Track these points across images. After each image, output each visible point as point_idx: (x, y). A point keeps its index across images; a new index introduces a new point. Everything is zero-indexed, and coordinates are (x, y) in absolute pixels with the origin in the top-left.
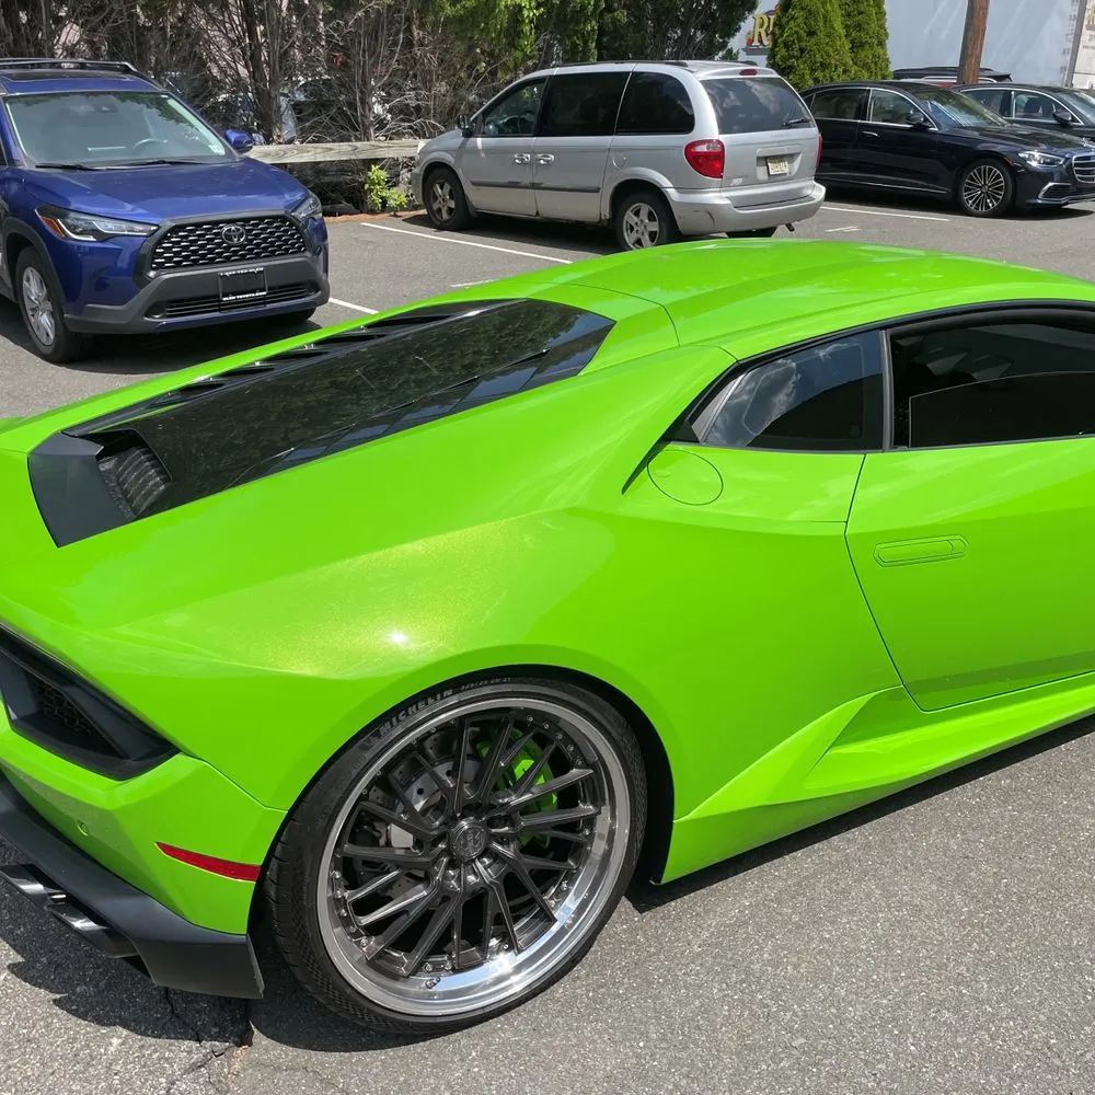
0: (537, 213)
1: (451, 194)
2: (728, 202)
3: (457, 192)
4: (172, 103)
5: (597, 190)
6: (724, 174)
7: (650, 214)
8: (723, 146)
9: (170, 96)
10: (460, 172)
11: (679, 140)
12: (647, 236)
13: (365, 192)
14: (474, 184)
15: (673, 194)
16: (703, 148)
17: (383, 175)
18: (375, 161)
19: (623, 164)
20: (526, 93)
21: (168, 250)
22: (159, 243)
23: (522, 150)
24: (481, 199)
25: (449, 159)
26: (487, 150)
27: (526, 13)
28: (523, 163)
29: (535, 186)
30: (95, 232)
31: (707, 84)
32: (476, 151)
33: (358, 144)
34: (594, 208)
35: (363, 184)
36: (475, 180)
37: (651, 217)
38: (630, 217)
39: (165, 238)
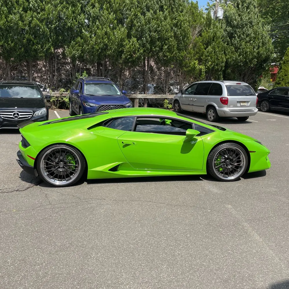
0: (193, 111)
1: (178, 106)
2: (228, 110)
3: (179, 106)
4: (114, 85)
5: (203, 106)
6: (228, 104)
7: (213, 112)
8: (228, 99)
9: (114, 84)
10: (180, 102)
11: (219, 97)
12: (212, 117)
13: (164, 105)
14: (182, 104)
15: (217, 108)
16: (224, 99)
17: (168, 101)
18: (166, 99)
19: (208, 101)
20: (194, 86)
21: (101, 109)
22: (99, 108)
23: (191, 98)
24: (184, 107)
25: (178, 99)
26: (185, 97)
27: (202, 70)
28: (191, 100)
29: (192, 105)
30: (90, 106)
31: (226, 86)
32: (183, 97)
33: (163, 95)
34: (203, 110)
35: (163, 104)
36: (182, 103)
37: (213, 113)
38: (209, 112)
39: (100, 107)
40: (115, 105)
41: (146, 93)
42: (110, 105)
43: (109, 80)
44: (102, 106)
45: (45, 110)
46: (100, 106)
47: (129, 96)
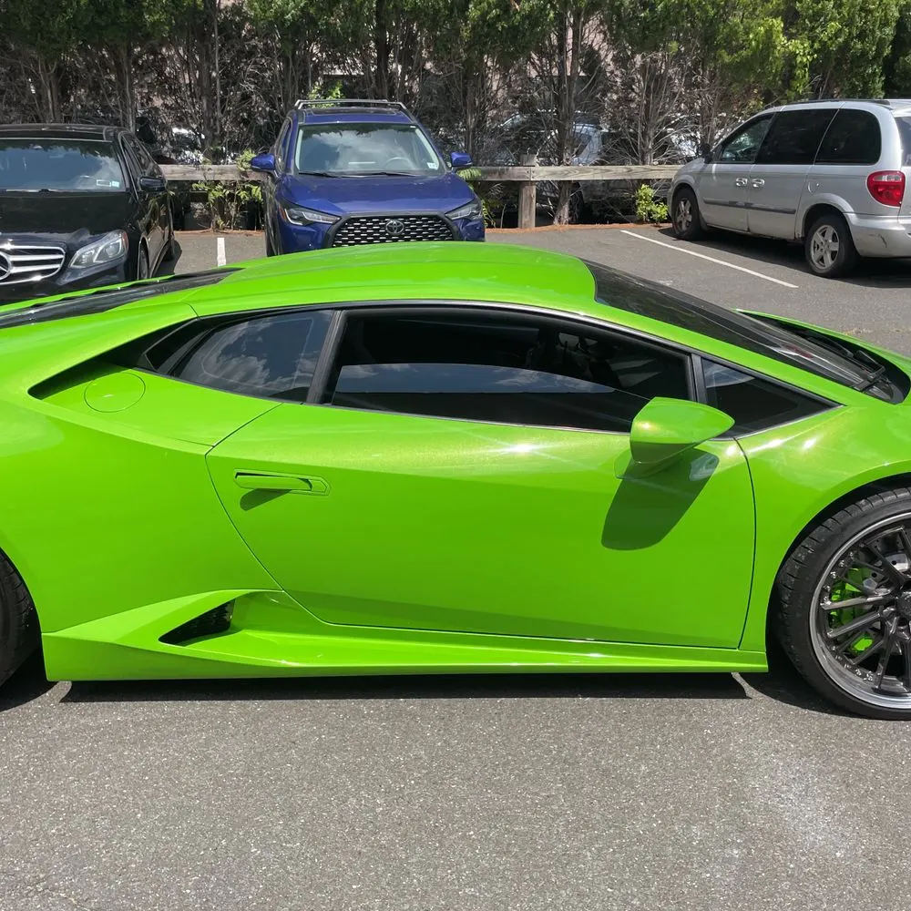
0: (749, 230)
1: (690, 210)
2: (903, 229)
3: (694, 210)
4: (418, 131)
5: (793, 212)
6: (903, 203)
7: (834, 235)
8: (904, 177)
9: (417, 127)
10: (697, 193)
11: (865, 170)
12: (829, 255)
13: (636, 207)
14: (707, 202)
15: (852, 218)
16: (885, 178)
17: (651, 192)
18: (647, 182)
19: (815, 189)
22: (339, 230)
23: (742, 175)
24: (712, 216)
25: (691, 181)
26: (719, 174)
28: (742, 186)
29: (748, 206)
31: (899, 120)
32: (710, 174)
33: (634, 167)
34: (789, 228)
35: (634, 202)
36: (708, 199)
37: (834, 239)
38: (817, 237)
39: (343, 226)
40: (406, 218)
41: (568, 160)
42: (382, 218)
43: (401, 108)
44: (352, 221)
45: (120, 241)
46: (344, 219)
47: (501, 173)
